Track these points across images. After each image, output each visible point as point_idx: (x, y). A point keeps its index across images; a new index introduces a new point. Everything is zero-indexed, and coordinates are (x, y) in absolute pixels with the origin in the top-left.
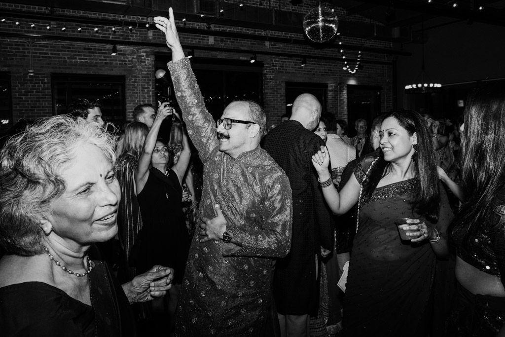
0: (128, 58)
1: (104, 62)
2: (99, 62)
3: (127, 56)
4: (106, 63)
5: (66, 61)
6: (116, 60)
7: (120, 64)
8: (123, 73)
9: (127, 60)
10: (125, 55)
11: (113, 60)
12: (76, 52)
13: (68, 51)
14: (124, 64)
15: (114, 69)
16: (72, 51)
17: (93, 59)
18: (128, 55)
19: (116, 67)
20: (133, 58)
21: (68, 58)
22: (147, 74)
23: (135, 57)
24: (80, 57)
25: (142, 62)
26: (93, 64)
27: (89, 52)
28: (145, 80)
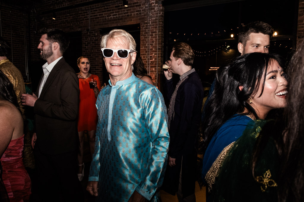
0: (142, 8)
1: (127, 14)
2: (124, 15)
3: (141, 6)
4: (128, 16)
5: (106, 19)
6: (134, 12)
7: (137, 14)
8: (139, 22)
9: (141, 10)
10: (140, 5)
11: (132, 12)
12: (111, 10)
13: (107, 11)
14: (140, 13)
15: (132, 19)
16: (109, 11)
17: (120, 14)
18: (142, 5)
19: (134, 17)
20: (146, 7)
21: (107, 16)
22: (156, 19)
23: (147, 6)
24: (113, 14)
25: (152, 9)
26: (120, 18)
27: (118, 9)
28: (154, 25)
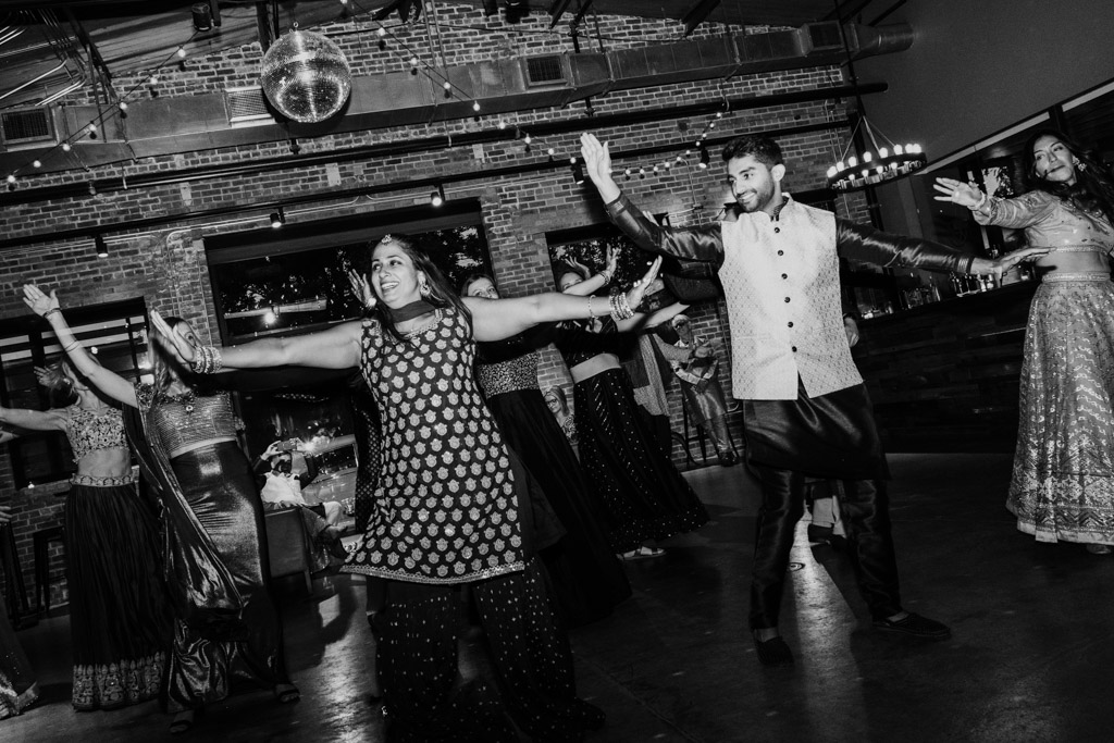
0: (143, 258)
1: (92, 276)
2: (82, 278)
3: (140, 254)
4: (96, 279)
5: (11, 293)
6: (118, 269)
7: (128, 274)
8: (137, 294)
9: (142, 263)
10: (136, 252)
11: (111, 270)
12: (28, 268)
13: (13, 270)
14: (137, 272)
15: (115, 289)
16: (21, 269)
17: (67, 277)
18: (143, 250)
19: (119, 283)
20: (155, 256)
21: (15, 285)
22: (192, 283)
23: (159, 252)
24: (39, 278)
25: (175, 260)
26: (68, 288)
27: (57, 264)
28: (190, 298)
